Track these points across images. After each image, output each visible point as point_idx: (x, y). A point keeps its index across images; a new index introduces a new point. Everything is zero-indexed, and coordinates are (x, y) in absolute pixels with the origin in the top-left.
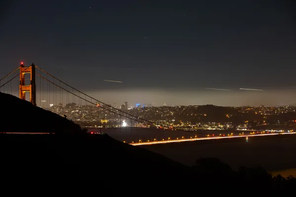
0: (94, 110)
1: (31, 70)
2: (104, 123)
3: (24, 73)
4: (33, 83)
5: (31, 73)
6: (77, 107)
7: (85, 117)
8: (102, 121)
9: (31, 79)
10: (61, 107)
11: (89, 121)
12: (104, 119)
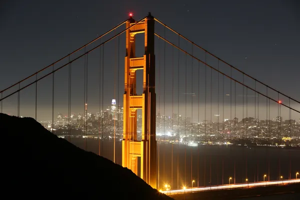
0: (275, 126)
1: (145, 26)
2: (288, 141)
3: (133, 34)
4: (150, 52)
5: (146, 32)
6: (255, 122)
7: (264, 133)
8: (284, 139)
9: (146, 45)
10: (236, 122)
11: (269, 139)
12: (286, 136)
